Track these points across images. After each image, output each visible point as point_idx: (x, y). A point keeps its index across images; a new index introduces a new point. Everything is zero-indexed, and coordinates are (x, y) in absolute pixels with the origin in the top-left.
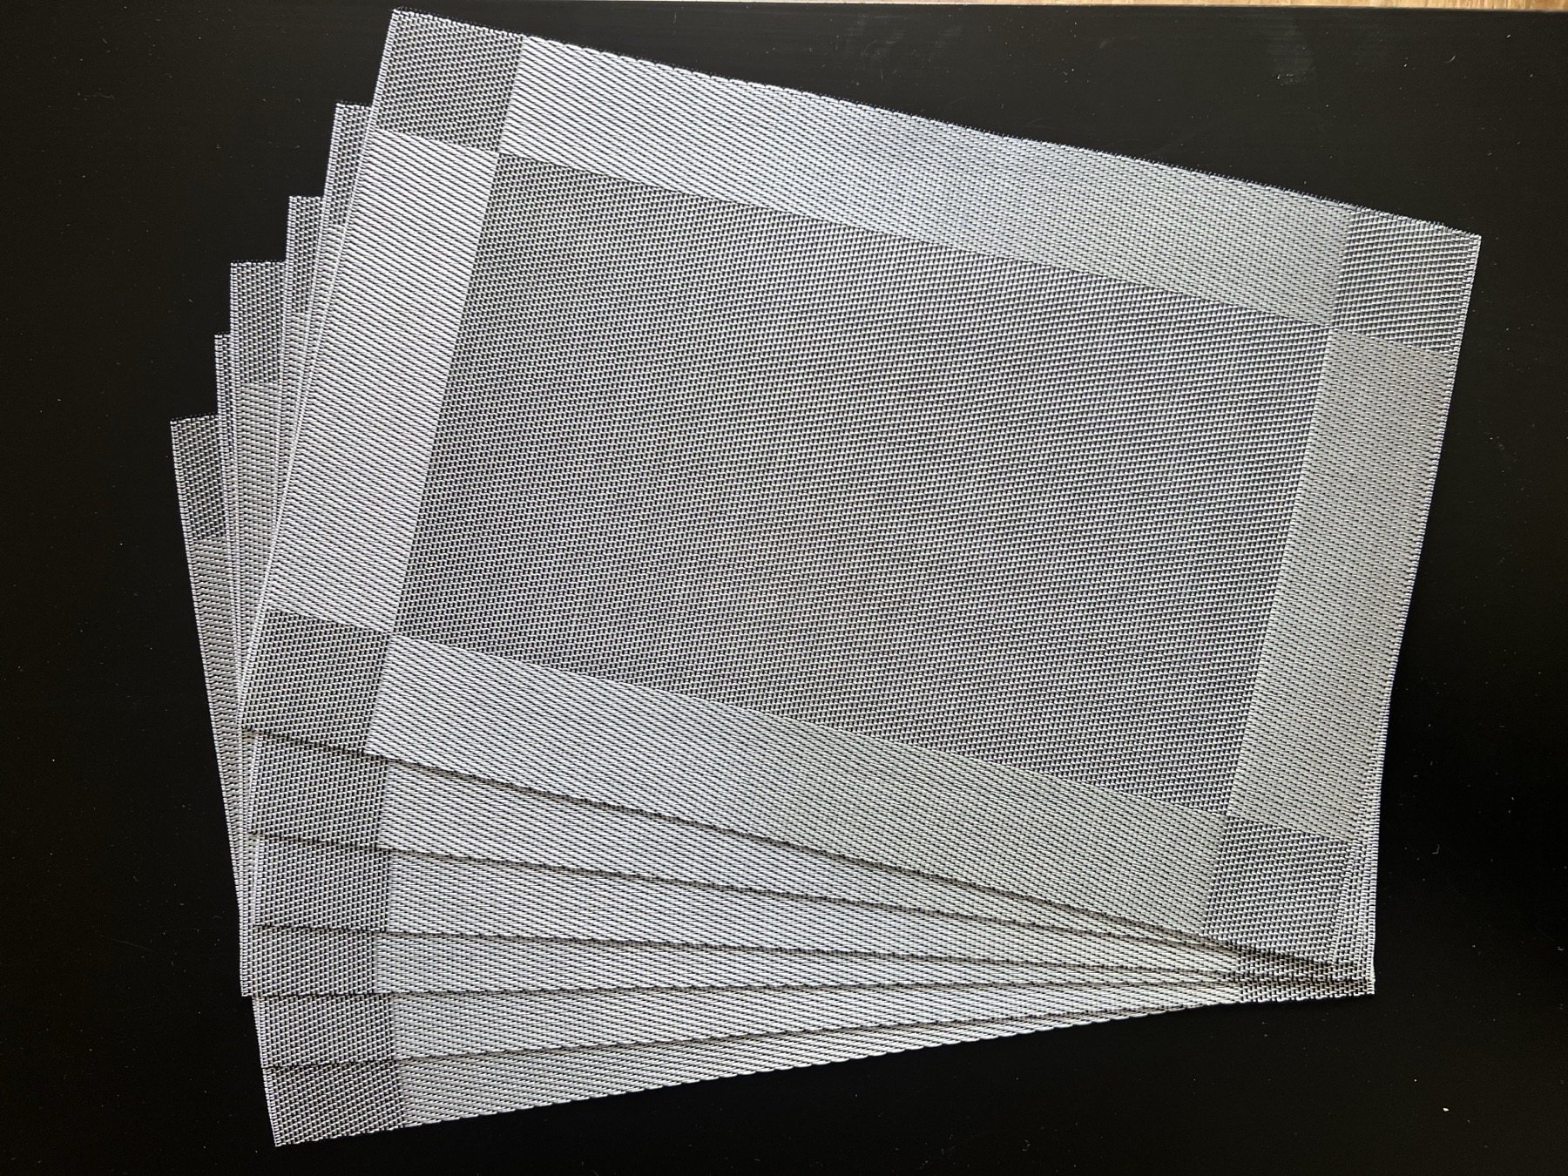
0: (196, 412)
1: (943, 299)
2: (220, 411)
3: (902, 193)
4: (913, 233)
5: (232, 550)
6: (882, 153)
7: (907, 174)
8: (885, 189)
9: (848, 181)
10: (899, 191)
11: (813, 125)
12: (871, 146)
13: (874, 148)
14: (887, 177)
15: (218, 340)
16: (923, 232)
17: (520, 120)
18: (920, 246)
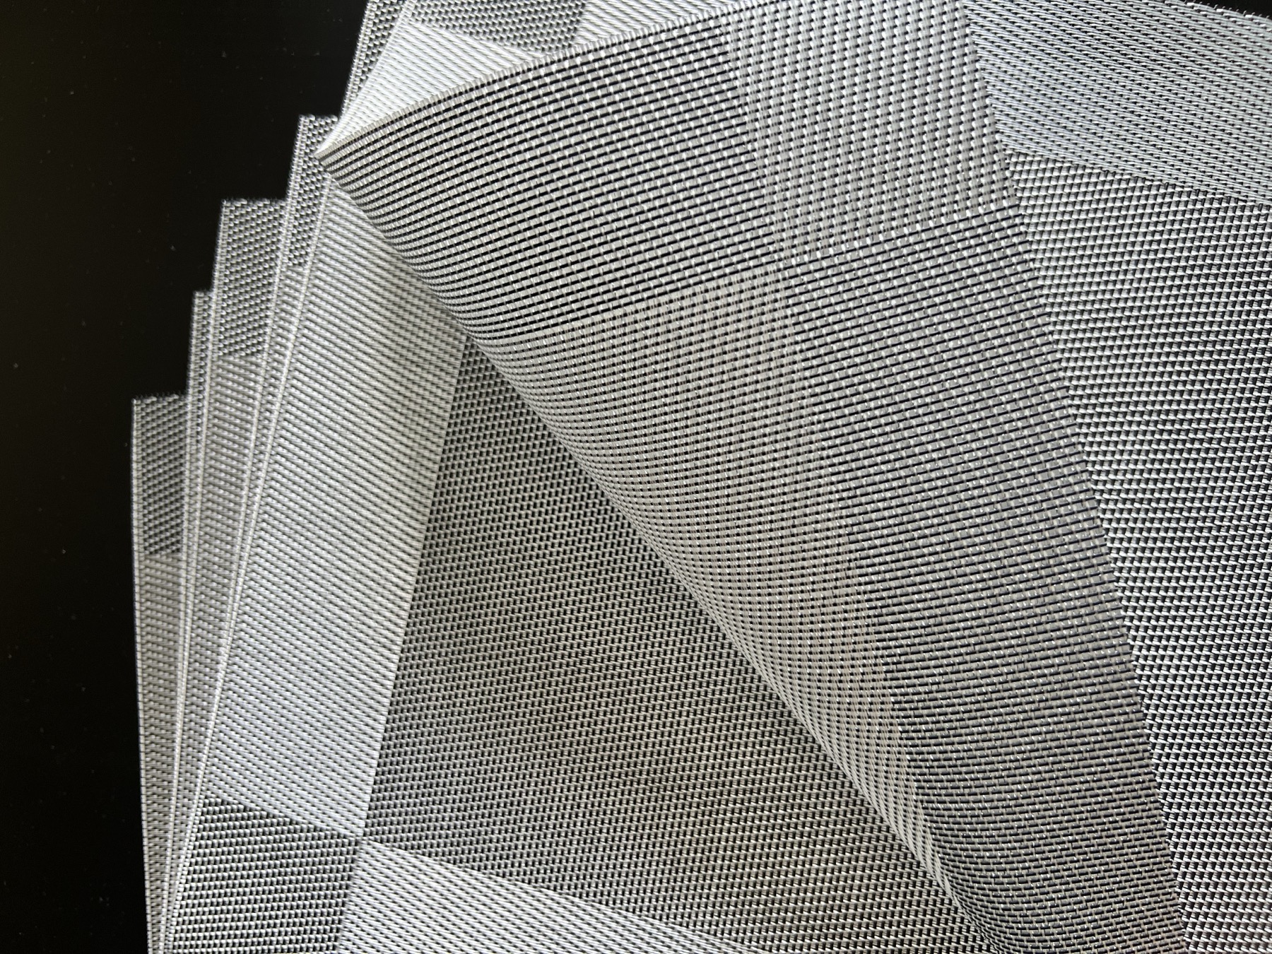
0: (162, 391)
1: (1229, 280)
2: (191, 391)
3: (1167, 115)
4: (1182, 176)
5: (188, 576)
6: (1137, 57)
7: (1174, 88)
8: (1138, 109)
9: (1078, 99)
10: (1161, 113)
11: (1027, 15)
12: (1118, 46)
13: (1124, 49)
14: (1143, 91)
15: (198, 299)
16: (1199, 175)
17: (602, 14)
18: (1193, 197)
